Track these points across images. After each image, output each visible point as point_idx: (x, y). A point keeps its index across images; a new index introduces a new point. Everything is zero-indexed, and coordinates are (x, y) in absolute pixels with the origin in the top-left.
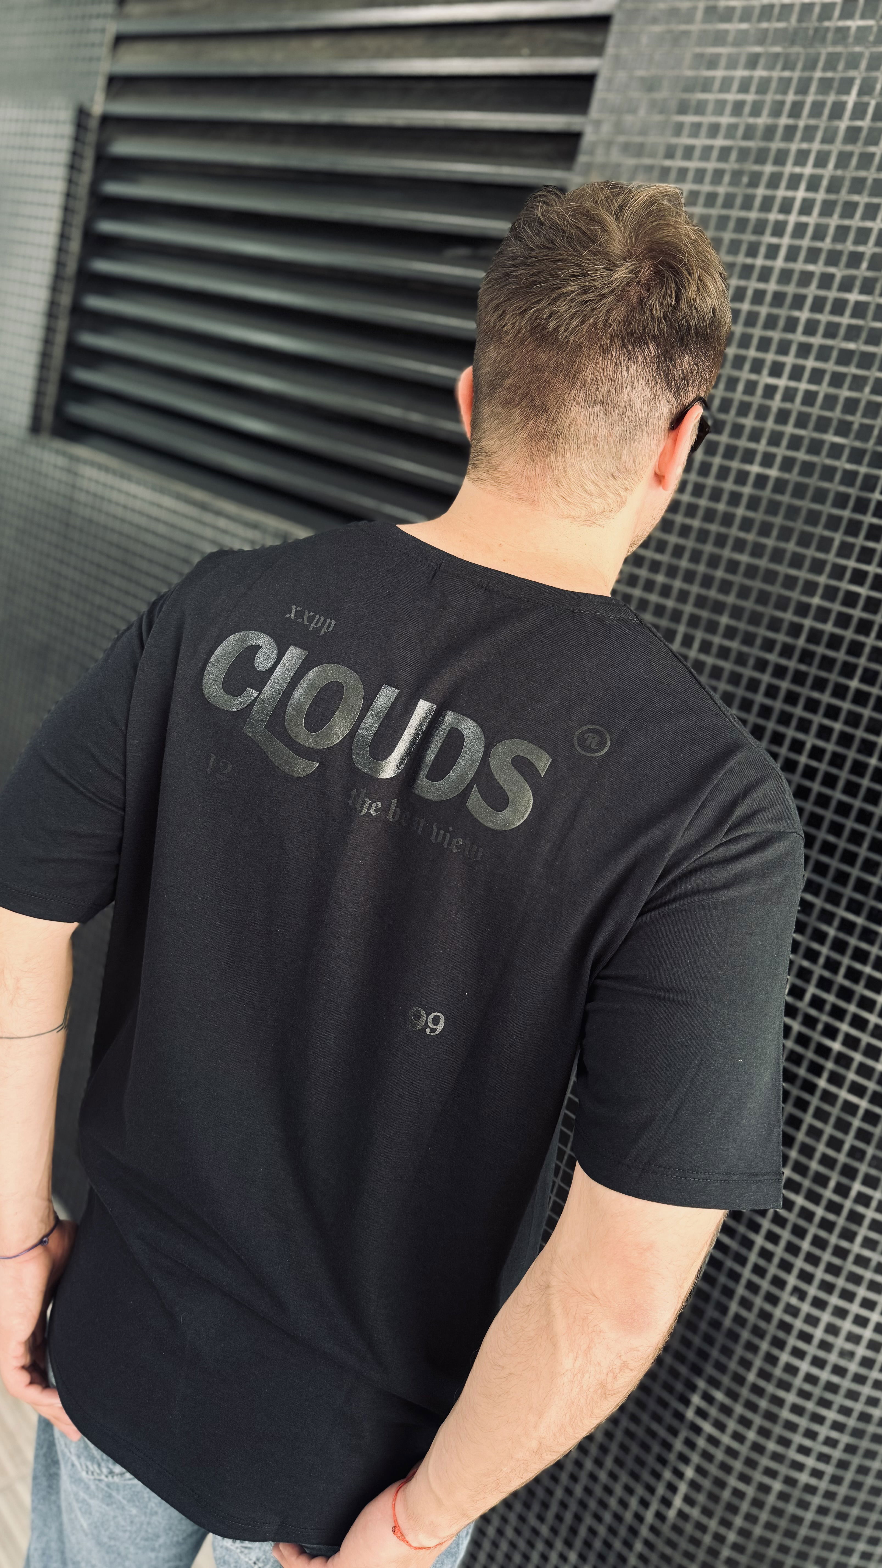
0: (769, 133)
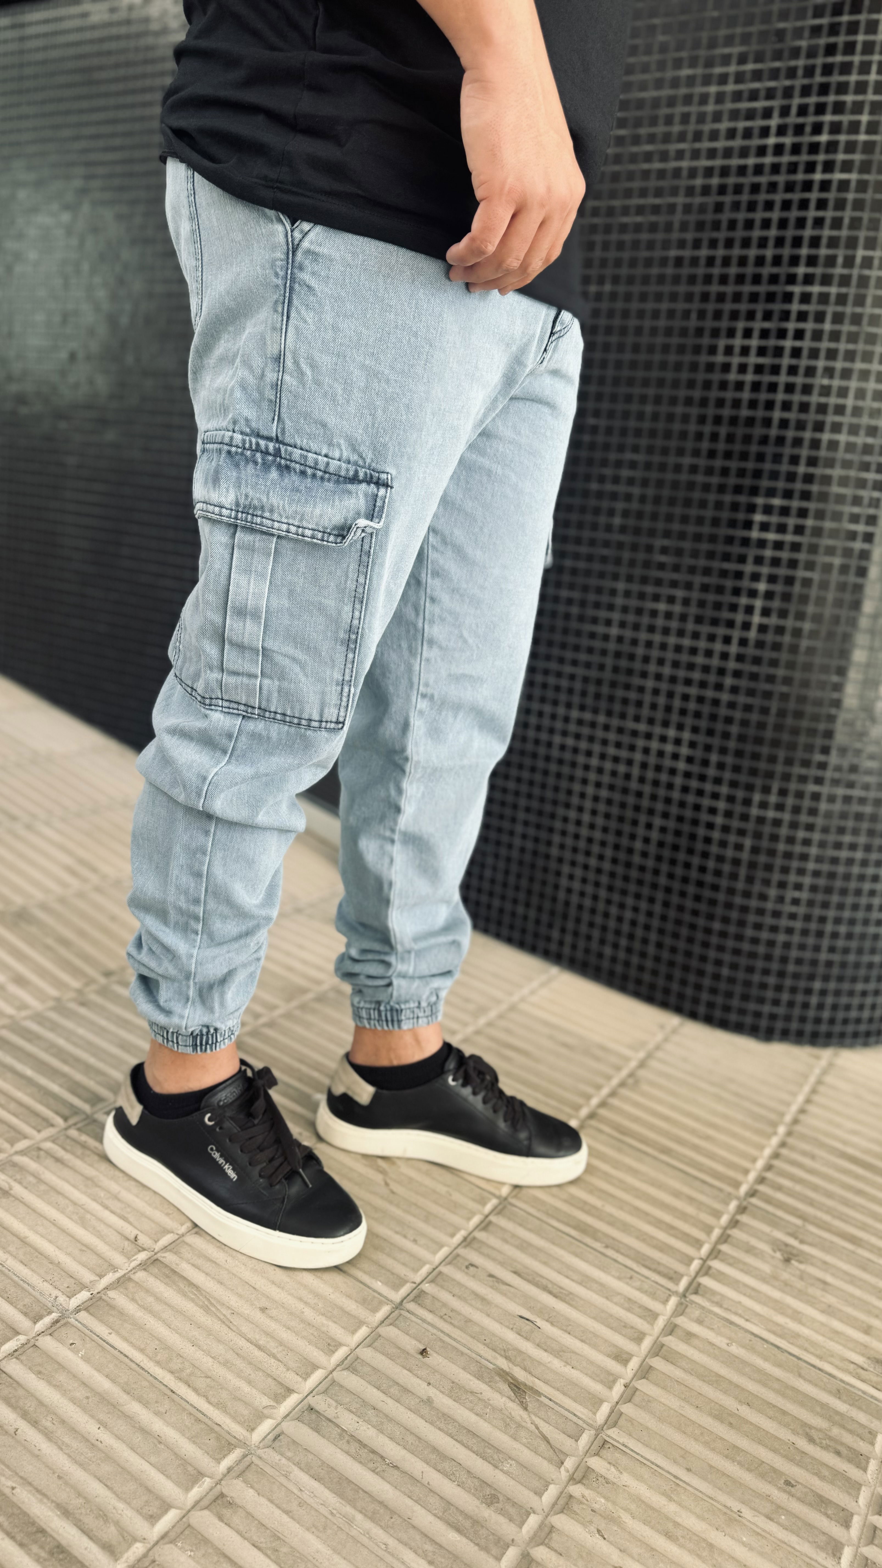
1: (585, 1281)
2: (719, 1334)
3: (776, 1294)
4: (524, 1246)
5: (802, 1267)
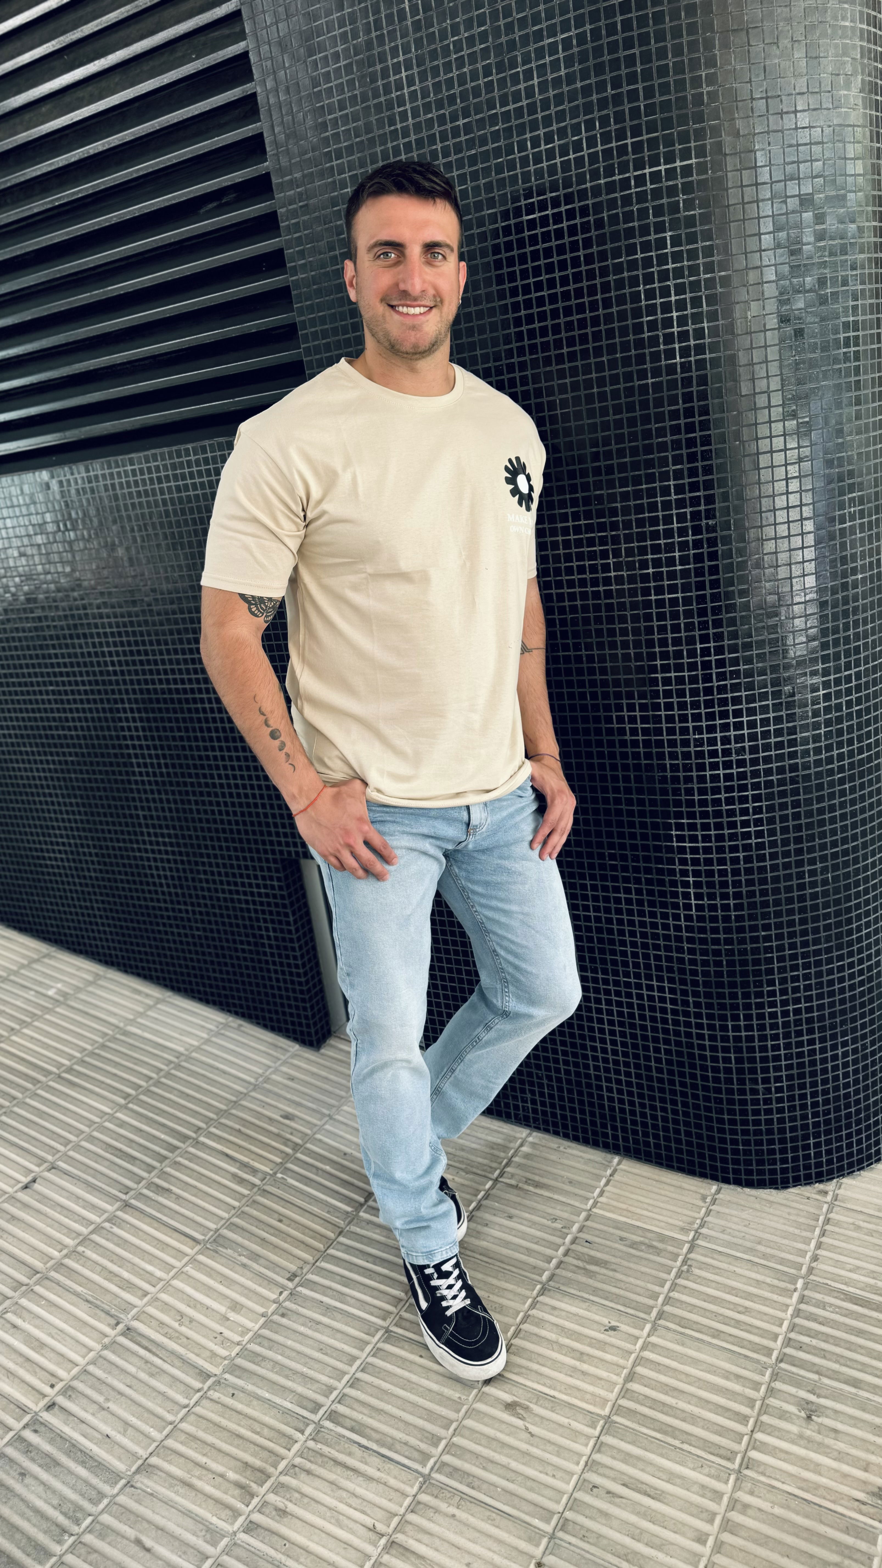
0: (369, 44)
1: (671, 1476)
2: (766, 1500)
3: (802, 1452)
4: (628, 1458)
5: (820, 1420)
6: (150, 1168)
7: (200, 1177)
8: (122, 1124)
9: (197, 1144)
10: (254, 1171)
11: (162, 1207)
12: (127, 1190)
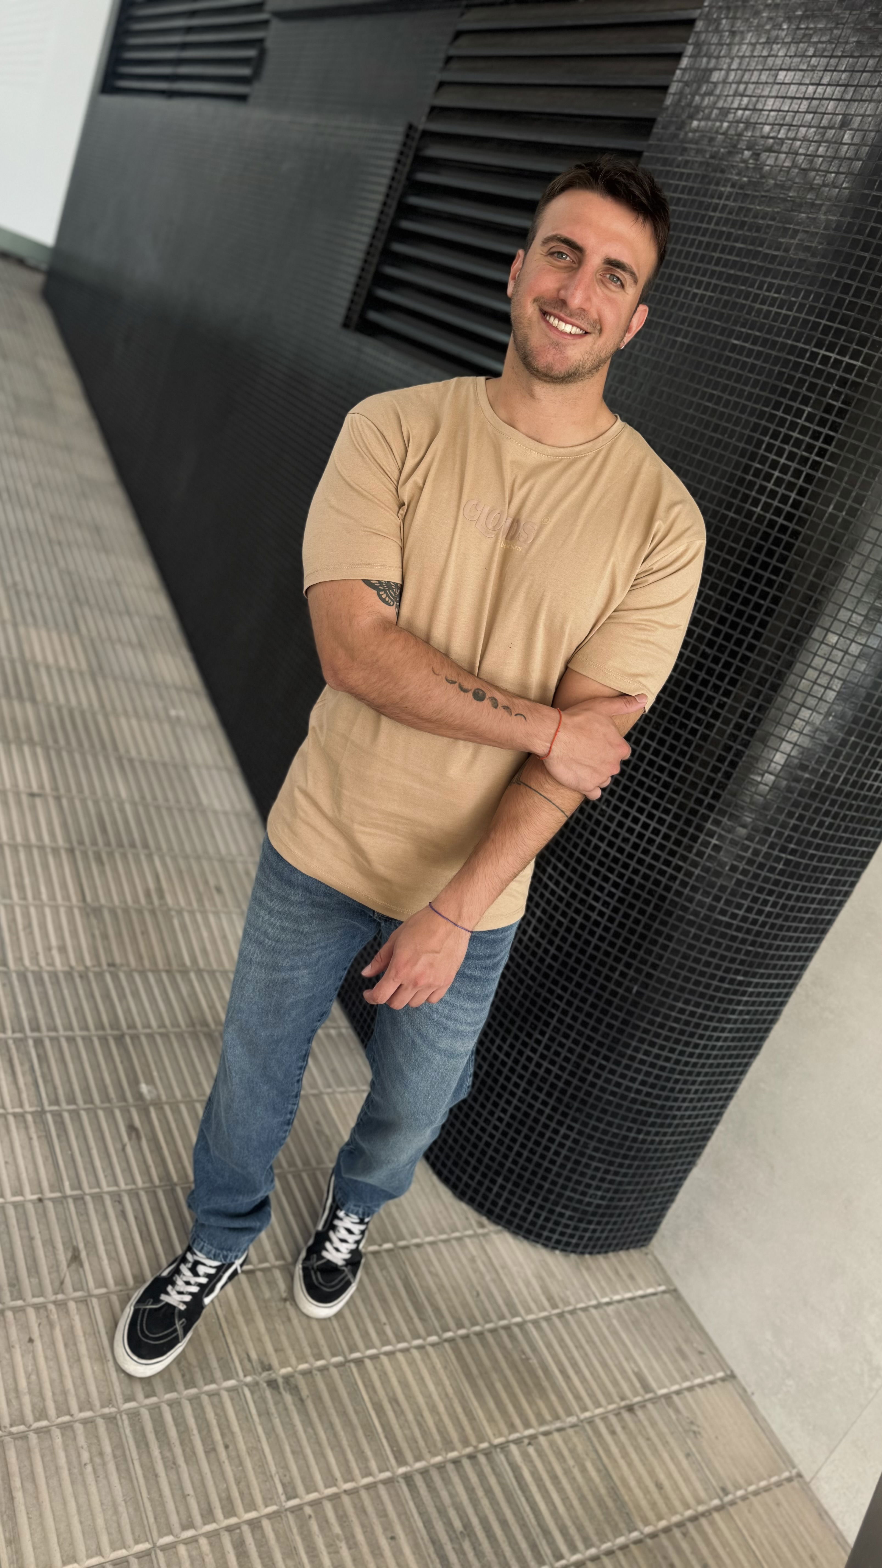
6: (108, 844)
7: (129, 873)
8: (122, 810)
9: (150, 857)
10: (162, 896)
11: (88, 868)
12: (81, 842)
